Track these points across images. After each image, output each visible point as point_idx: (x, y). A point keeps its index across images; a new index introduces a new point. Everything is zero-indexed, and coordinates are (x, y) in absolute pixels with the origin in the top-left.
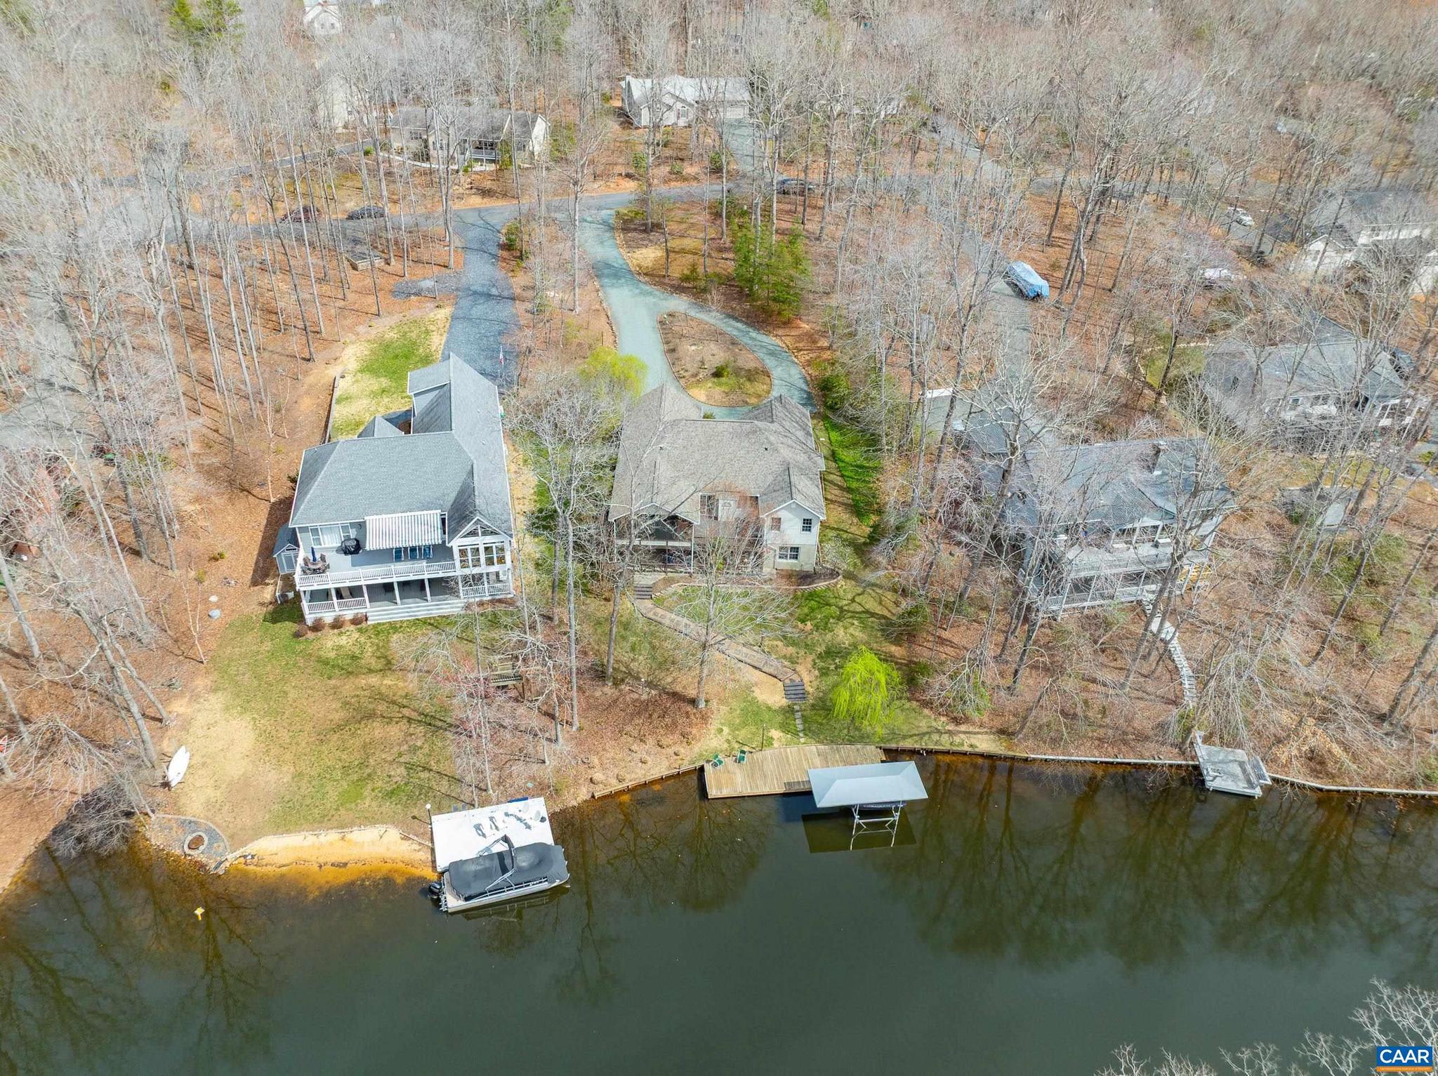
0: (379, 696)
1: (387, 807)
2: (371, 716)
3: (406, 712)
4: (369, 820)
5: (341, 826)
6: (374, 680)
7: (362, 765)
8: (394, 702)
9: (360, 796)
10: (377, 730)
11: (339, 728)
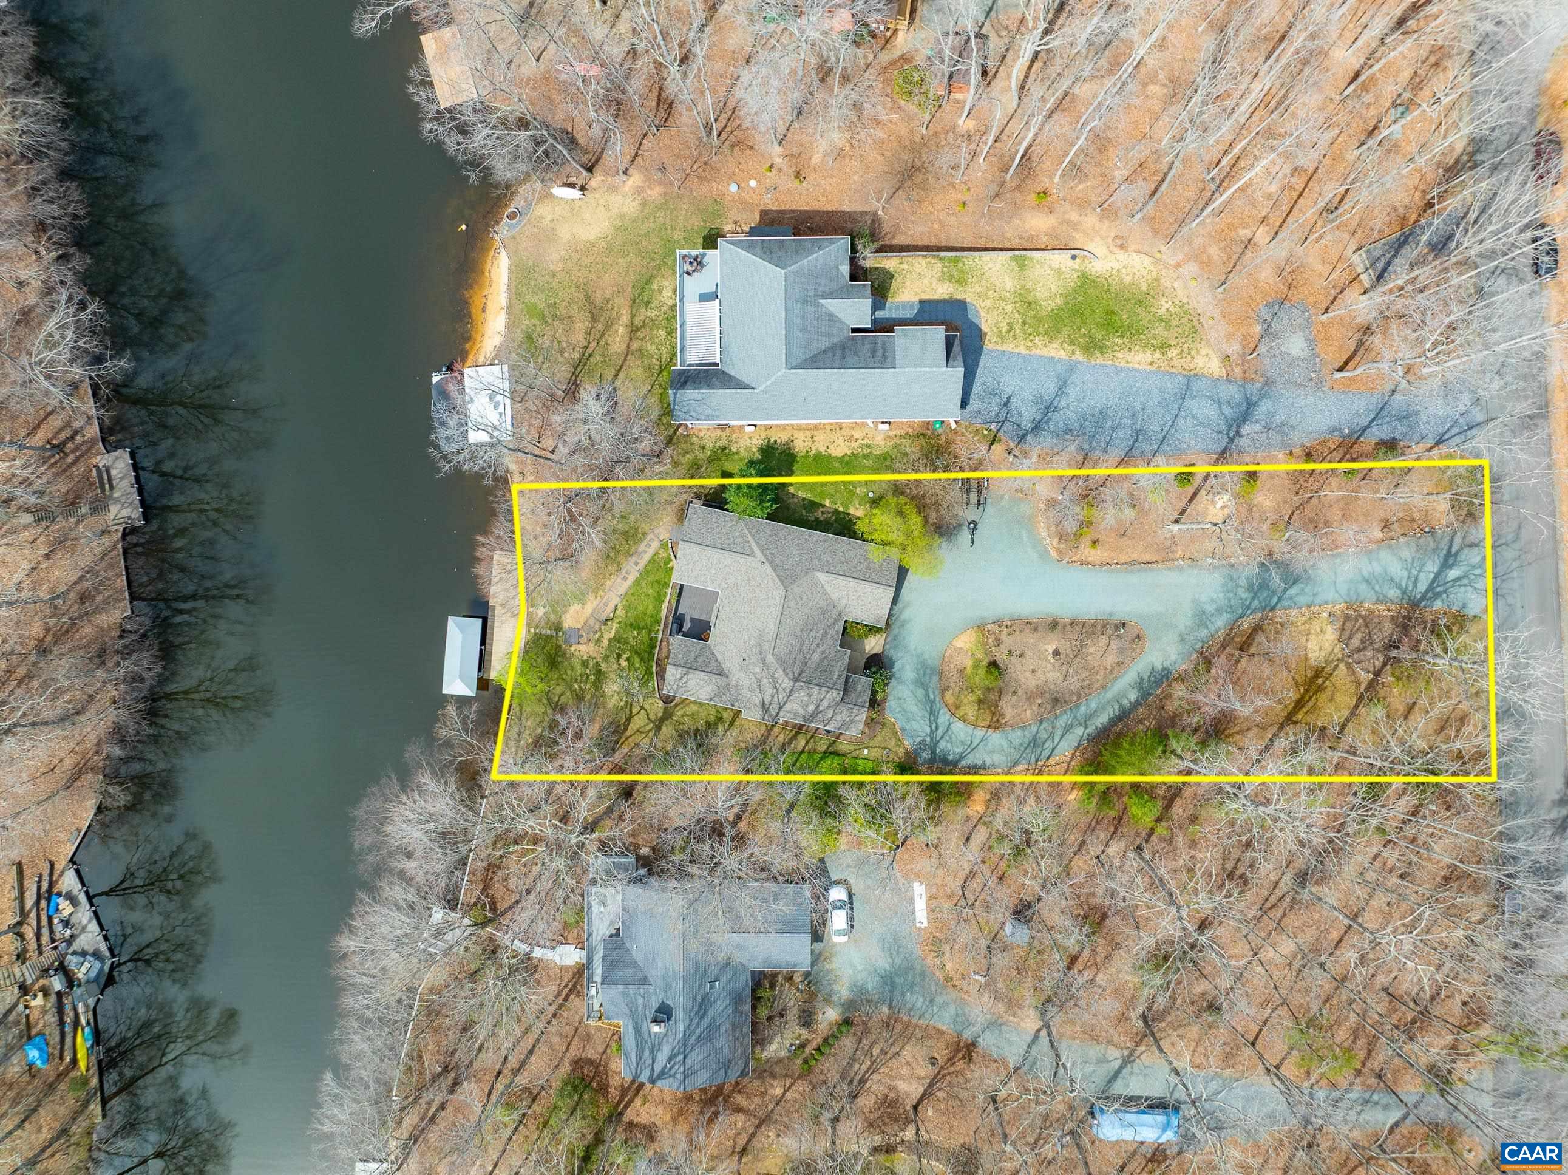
0: (610, 324)
1: (519, 336)
2: (594, 319)
3: (593, 344)
4: (510, 326)
5: (510, 308)
6: (625, 319)
7: (555, 317)
8: (603, 335)
9: (531, 317)
10: (581, 324)
11: (588, 298)
